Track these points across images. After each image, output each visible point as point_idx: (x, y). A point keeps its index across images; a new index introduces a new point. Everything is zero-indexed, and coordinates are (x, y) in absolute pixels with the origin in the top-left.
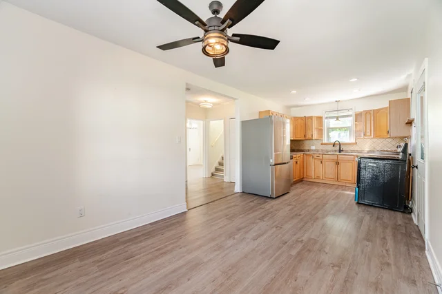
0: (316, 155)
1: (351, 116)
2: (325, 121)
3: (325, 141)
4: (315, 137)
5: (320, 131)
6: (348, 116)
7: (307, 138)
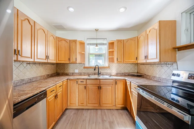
0: (80, 81)
1: (105, 44)
2: (87, 47)
3: (87, 65)
4: (79, 61)
5: (83, 55)
6: (103, 44)
7: (71, 61)
